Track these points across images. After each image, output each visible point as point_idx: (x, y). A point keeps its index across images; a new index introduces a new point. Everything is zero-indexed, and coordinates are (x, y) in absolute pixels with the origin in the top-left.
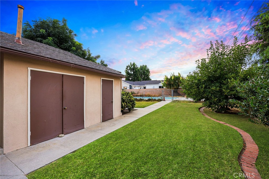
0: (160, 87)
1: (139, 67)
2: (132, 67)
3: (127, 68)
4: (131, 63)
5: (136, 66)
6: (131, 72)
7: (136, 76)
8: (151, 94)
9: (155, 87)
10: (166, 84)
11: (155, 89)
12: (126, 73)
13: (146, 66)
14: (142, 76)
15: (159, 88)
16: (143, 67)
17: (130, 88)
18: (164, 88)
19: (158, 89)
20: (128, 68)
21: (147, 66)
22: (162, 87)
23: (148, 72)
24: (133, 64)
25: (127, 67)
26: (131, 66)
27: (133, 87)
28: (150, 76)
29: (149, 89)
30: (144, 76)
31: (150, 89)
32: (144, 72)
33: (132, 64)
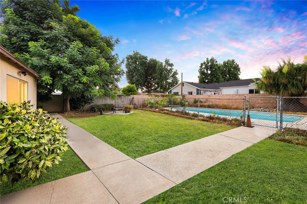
0: (251, 91)
1: (221, 63)
2: (210, 64)
3: (201, 67)
4: (207, 59)
5: (216, 62)
6: (207, 70)
7: (215, 77)
8: (230, 104)
9: (239, 91)
10: (266, 85)
11: (240, 95)
12: (200, 73)
13: (233, 61)
14: (226, 76)
15: (250, 93)
16: (227, 63)
17: (198, 94)
18: (262, 92)
19: (247, 95)
20: (203, 67)
21: (235, 61)
22: (257, 92)
23: (236, 70)
24: (211, 60)
25: (202, 64)
26: (208, 63)
27: (202, 92)
28: (239, 76)
29: (227, 95)
30: (229, 76)
31: (229, 95)
32: (230, 70)
33: (209, 59)
